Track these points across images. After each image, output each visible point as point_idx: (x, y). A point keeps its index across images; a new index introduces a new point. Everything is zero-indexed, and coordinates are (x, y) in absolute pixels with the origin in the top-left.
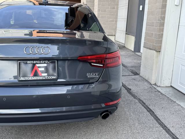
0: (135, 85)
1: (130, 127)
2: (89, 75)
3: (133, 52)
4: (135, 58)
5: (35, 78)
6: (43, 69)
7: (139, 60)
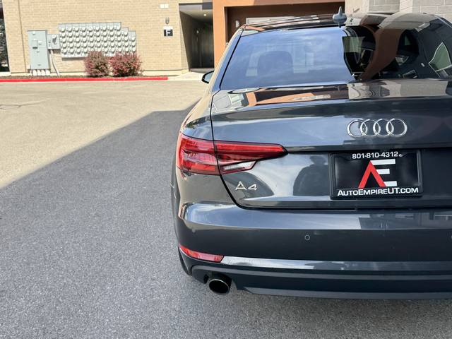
5: (370, 192)
6: (387, 171)
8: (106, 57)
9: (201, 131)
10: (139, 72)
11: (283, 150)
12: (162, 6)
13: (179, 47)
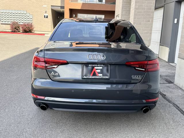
0: (169, 92)
1: (165, 124)
2: (134, 77)
3: (167, 62)
4: (169, 68)
5: (94, 77)
6: (99, 71)
7: (173, 70)
8: (20, 24)
9: (41, 54)
10: (33, 32)
11: (66, 62)
12: (44, 6)
13: (50, 23)
